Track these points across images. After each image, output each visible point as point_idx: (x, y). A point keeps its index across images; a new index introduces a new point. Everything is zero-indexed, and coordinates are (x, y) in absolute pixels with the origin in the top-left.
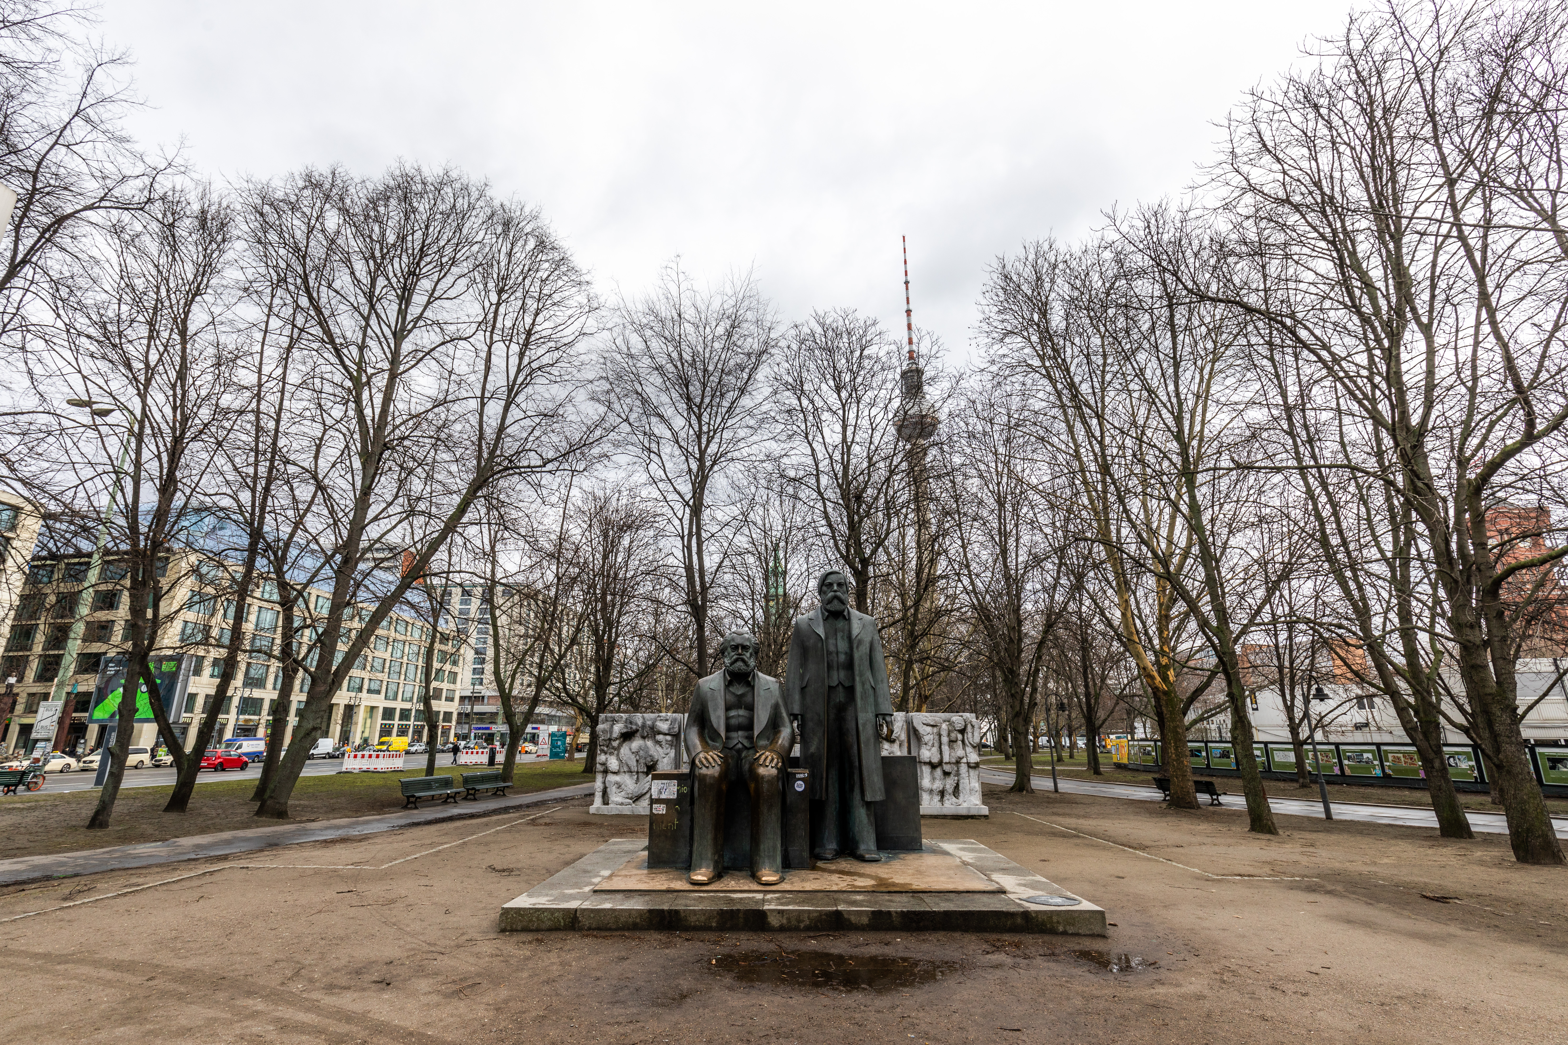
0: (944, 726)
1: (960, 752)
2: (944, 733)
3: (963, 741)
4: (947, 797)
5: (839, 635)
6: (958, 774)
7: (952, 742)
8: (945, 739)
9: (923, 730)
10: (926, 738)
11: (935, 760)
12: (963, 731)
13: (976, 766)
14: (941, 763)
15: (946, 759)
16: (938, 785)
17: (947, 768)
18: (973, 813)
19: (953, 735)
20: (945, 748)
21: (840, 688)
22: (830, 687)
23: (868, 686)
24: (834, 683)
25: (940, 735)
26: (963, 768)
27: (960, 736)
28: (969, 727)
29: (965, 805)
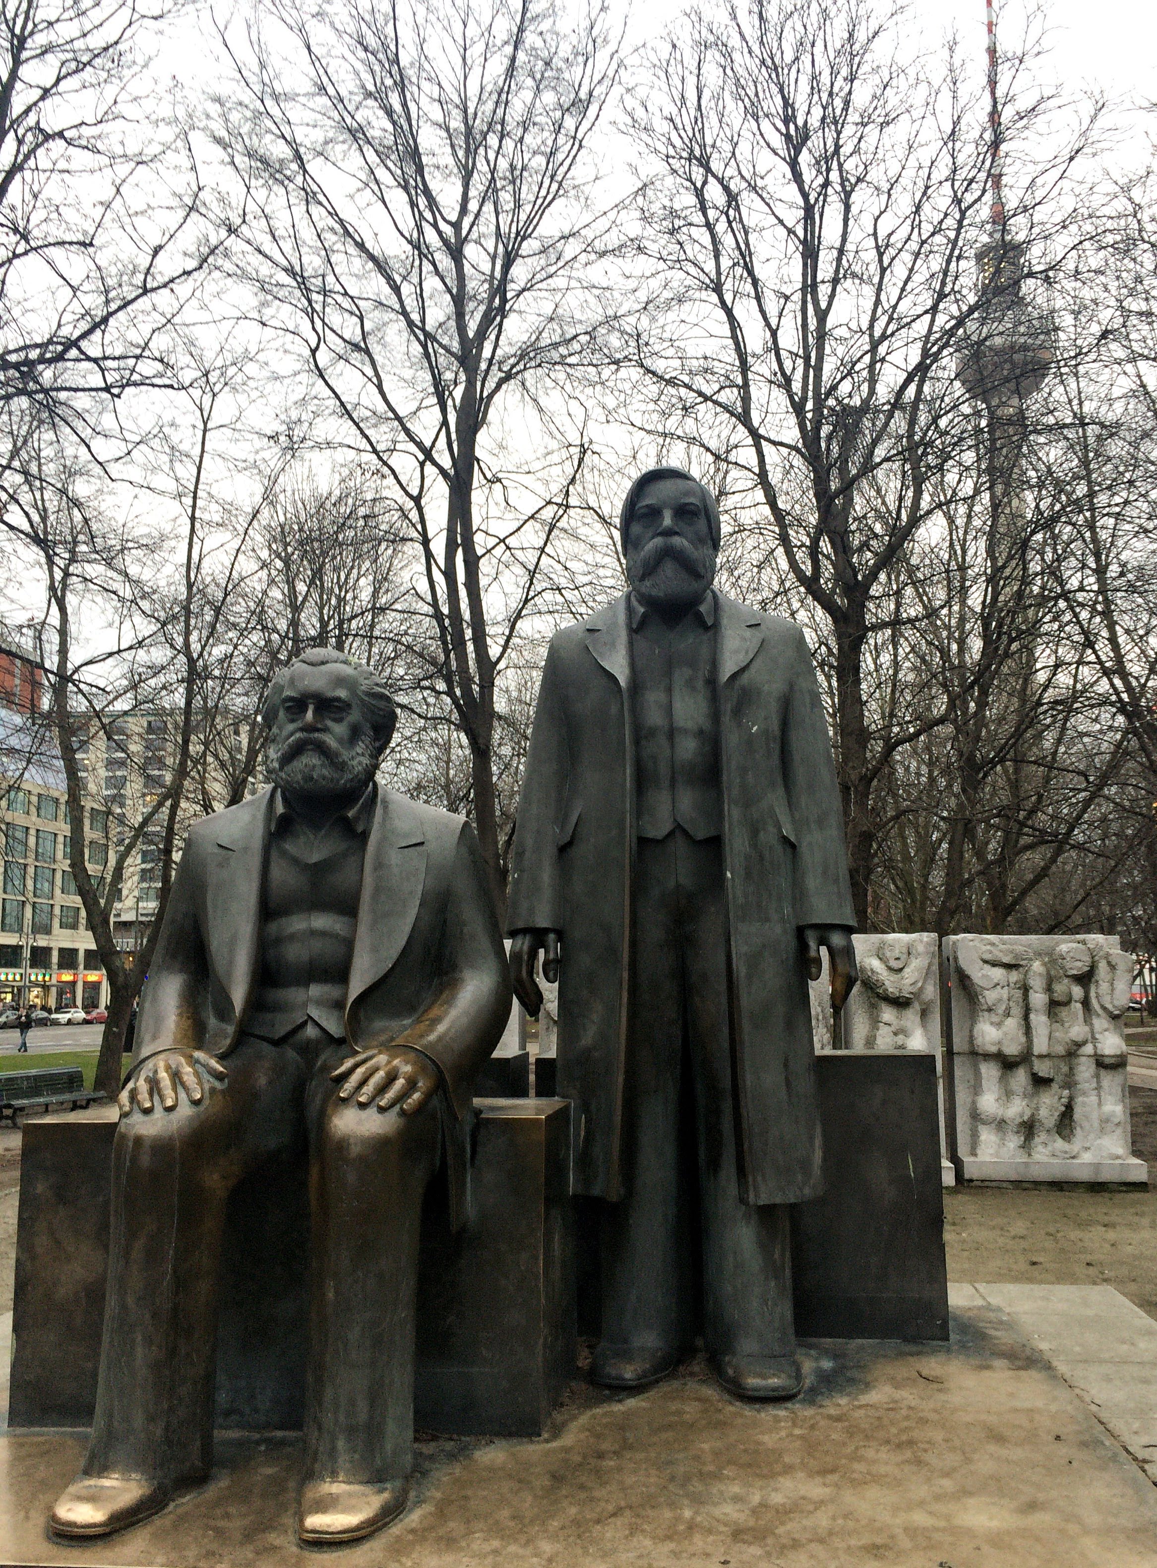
0: (1037, 966)
1: (1078, 1031)
2: (1037, 983)
3: (1086, 1003)
4: (1040, 1138)
5: (681, 675)
6: (1070, 1083)
7: (1054, 1006)
8: (1038, 998)
9: (980, 975)
10: (990, 997)
11: (1012, 1049)
12: (1085, 979)
13: (1118, 1064)
14: (1026, 1057)
15: (1040, 1045)
16: (1017, 1109)
17: (1043, 1069)
18: (1105, 1176)
19: (1060, 988)
20: (1039, 1020)
21: (680, 846)
22: (643, 842)
23: (769, 837)
24: (659, 828)
25: (1026, 989)
26: (1085, 1070)
27: (1077, 991)
28: (1102, 966)
29: (1087, 1158)
